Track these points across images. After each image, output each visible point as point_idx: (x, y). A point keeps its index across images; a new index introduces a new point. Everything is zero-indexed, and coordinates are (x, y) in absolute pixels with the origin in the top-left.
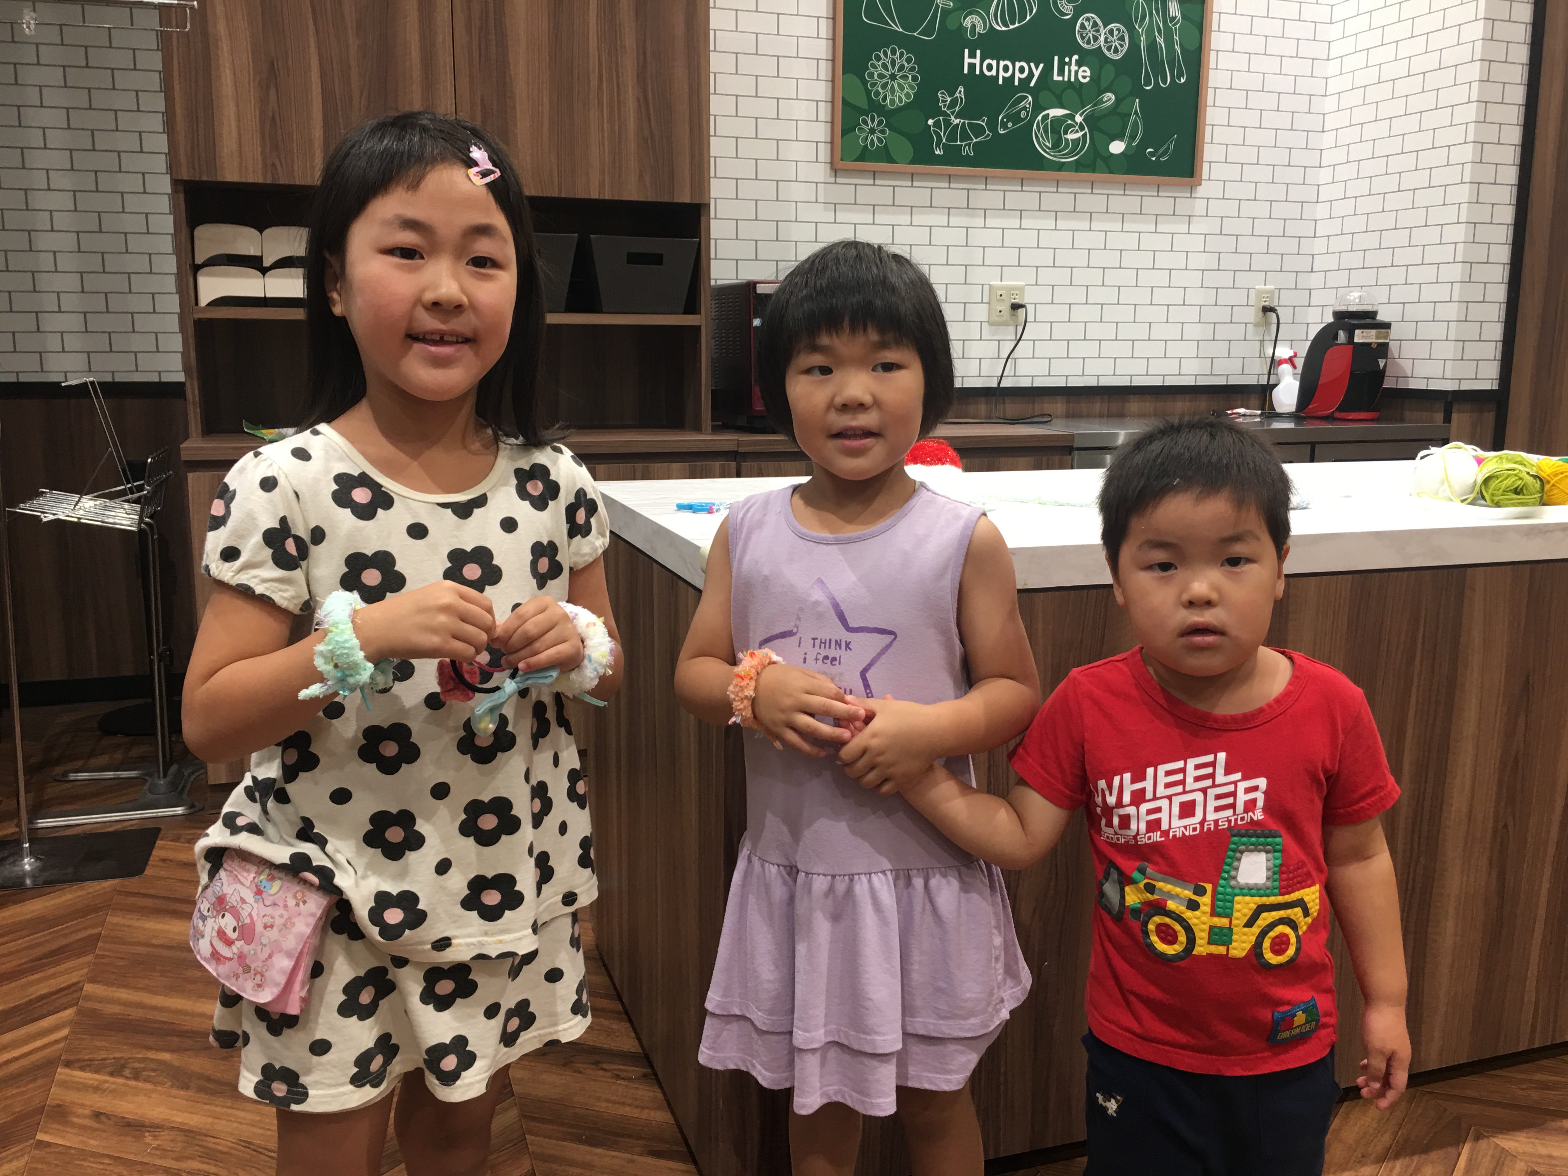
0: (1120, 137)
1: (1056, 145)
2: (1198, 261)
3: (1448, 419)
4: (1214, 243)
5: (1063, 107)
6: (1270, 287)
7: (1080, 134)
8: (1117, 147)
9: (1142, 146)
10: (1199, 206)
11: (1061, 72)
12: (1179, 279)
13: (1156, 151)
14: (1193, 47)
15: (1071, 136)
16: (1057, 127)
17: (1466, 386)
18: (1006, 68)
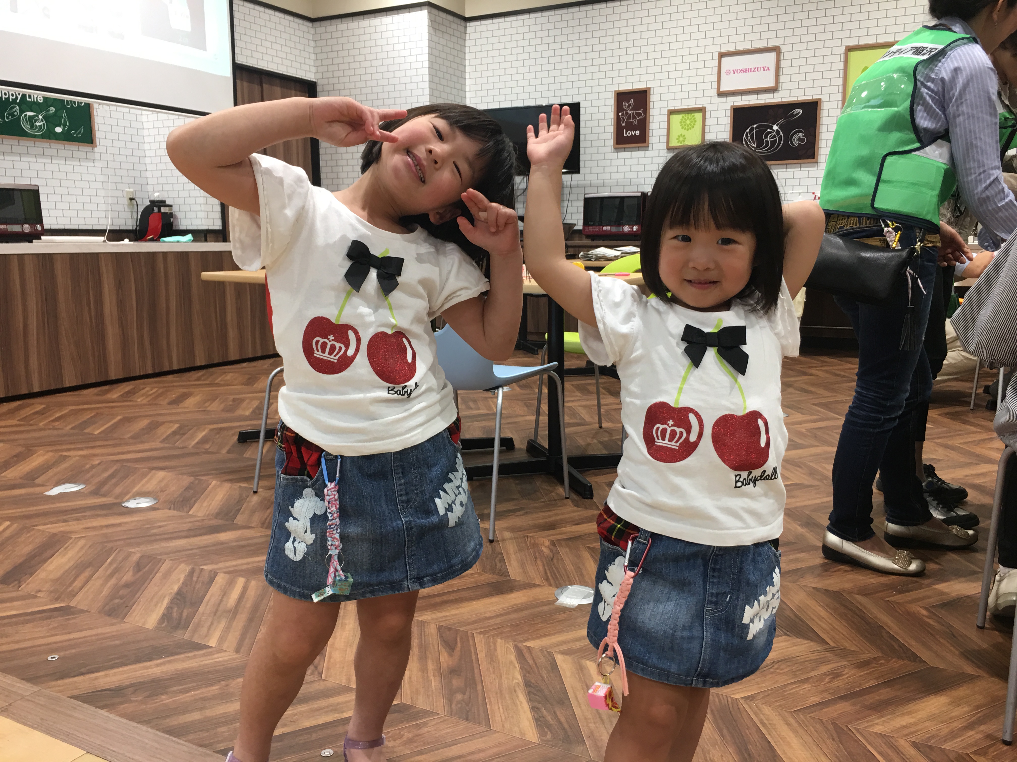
0: (60, 126)
1: (32, 127)
2: (100, 178)
4: (106, 171)
5: (32, 111)
6: (131, 190)
7: (42, 123)
8: (59, 130)
9: (70, 129)
10: (97, 156)
11: (30, 97)
12: (93, 185)
13: (76, 131)
15: (38, 124)
16: (31, 120)
17: (211, 228)
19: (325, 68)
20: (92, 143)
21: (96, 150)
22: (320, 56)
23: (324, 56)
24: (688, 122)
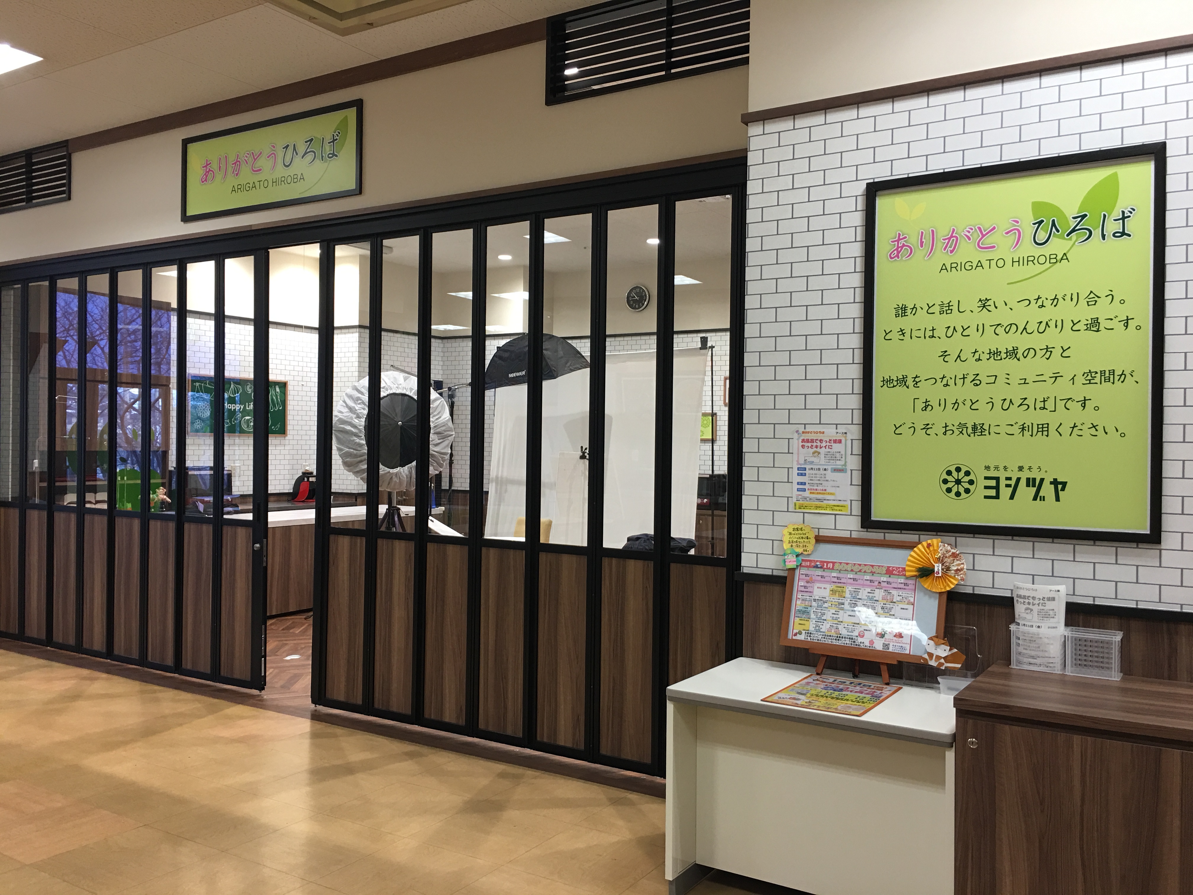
1: (248, 426)
2: (287, 457)
3: (356, 500)
4: (292, 452)
5: (249, 416)
9: (271, 426)
10: (287, 442)
11: (248, 407)
12: (283, 462)
13: (275, 427)
14: (283, 399)
15: (252, 424)
16: (248, 422)
17: (360, 492)
18: (234, 407)
19: (449, 372)
20: (284, 434)
21: (287, 438)
22: (446, 363)
23: (449, 363)
24: (705, 422)
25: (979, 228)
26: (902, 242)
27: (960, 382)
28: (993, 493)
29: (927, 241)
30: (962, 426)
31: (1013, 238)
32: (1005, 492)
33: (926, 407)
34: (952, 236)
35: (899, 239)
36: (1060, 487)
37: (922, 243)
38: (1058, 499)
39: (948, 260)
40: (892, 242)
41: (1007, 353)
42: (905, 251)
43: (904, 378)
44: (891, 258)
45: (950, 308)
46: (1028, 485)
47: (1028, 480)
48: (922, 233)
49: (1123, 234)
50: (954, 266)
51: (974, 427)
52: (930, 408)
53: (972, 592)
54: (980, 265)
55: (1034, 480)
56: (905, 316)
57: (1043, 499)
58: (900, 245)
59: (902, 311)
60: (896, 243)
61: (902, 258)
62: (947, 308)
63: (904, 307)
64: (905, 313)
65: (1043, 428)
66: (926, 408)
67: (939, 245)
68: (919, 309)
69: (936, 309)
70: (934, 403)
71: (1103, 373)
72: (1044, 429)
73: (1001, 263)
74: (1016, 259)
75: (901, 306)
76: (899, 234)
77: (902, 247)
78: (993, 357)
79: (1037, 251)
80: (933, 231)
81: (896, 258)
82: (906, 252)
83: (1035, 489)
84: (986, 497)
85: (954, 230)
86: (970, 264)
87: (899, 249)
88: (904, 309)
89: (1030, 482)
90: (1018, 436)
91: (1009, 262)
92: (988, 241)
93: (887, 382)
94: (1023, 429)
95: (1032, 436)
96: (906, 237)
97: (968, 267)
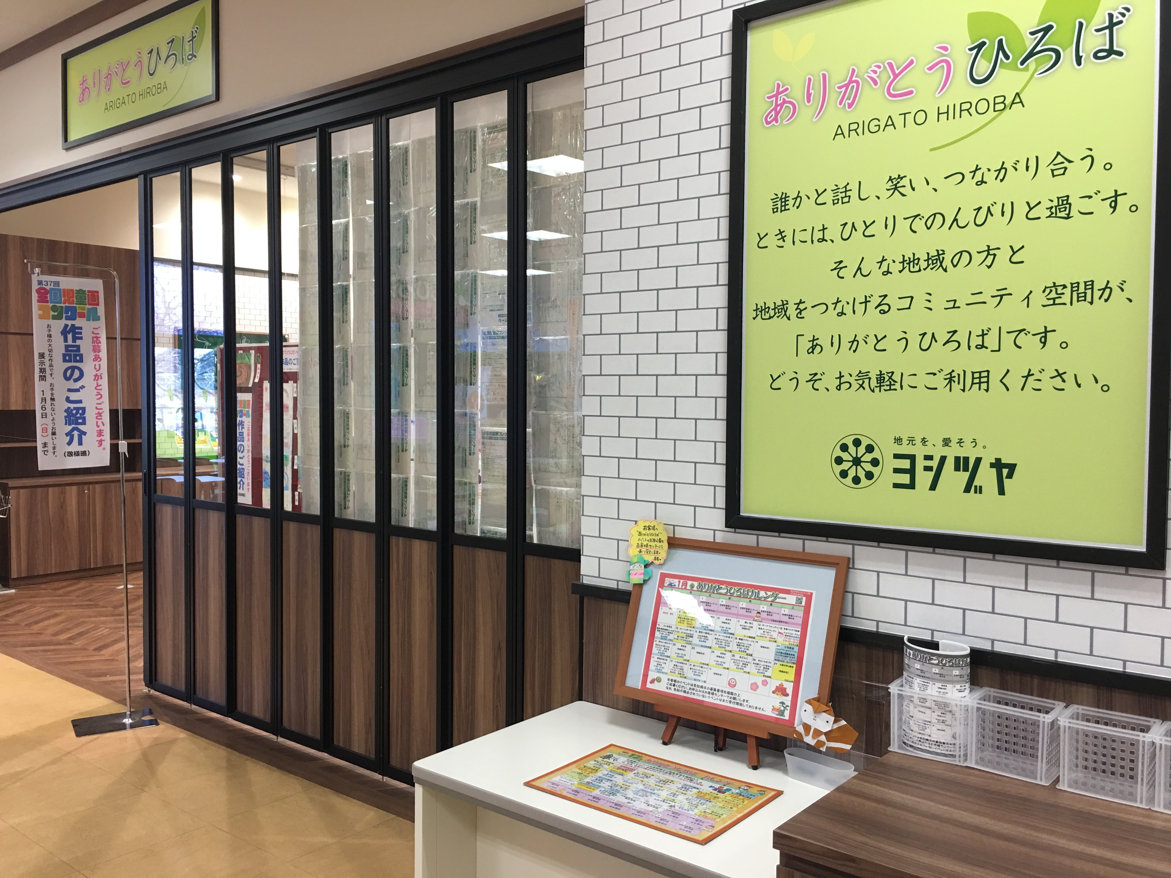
25: (890, 65)
26: (782, 96)
27: (859, 308)
28: (905, 479)
29: (816, 91)
30: (862, 376)
31: (938, 75)
32: (924, 478)
33: (813, 347)
34: (851, 81)
35: (779, 93)
36: (1005, 471)
37: (809, 95)
38: (1001, 491)
39: (845, 119)
40: (769, 98)
41: (928, 260)
42: (786, 112)
43: (784, 303)
44: (768, 123)
45: (848, 194)
46: (957, 468)
47: (957, 459)
48: (810, 79)
49: (1111, 51)
50: (855, 128)
51: (880, 378)
52: (818, 349)
53: (875, 629)
54: (891, 123)
55: (966, 459)
56: (785, 210)
57: (979, 490)
58: (779, 102)
59: (782, 202)
60: (774, 99)
61: (782, 122)
62: (843, 195)
63: (784, 196)
64: (785, 205)
65: (980, 377)
66: (813, 350)
67: (833, 97)
68: (804, 198)
69: (828, 197)
70: (824, 341)
71: (1075, 286)
72: (983, 380)
73: (920, 118)
74: (943, 109)
75: (780, 196)
76: (778, 85)
77: (782, 105)
78: (907, 269)
79: (975, 93)
80: (824, 76)
81: (774, 122)
82: (787, 110)
83: (967, 475)
84: (896, 486)
85: (853, 70)
86: (876, 122)
87: (779, 108)
88: (784, 199)
89: (961, 464)
90: (943, 391)
91: (933, 115)
92: (903, 84)
93: (761, 311)
94: (951, 380)
95: (964, 390)
96: (787, 89)
97: (873, 129)
